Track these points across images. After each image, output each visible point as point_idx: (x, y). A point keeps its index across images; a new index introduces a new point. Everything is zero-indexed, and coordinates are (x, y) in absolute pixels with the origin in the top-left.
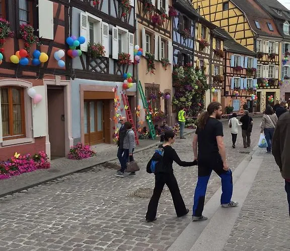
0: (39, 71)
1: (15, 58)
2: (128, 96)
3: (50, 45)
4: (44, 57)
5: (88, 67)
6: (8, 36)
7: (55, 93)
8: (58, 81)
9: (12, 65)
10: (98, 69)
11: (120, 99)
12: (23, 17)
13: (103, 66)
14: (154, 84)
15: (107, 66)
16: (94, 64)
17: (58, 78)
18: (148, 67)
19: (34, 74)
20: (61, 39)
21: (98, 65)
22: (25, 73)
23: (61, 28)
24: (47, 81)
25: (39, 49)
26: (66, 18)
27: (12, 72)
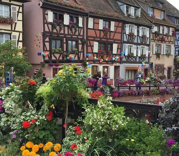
0: (113, 62)
1: (107, 60)
2: (145, 69)
3: (116, 55)
4: (114, 59)
5: (128, 60)
6: (105, 54)
7: (117, 68)
8: (118, 64)
9: (106, 61)
10: (132, 60)
11: (141, 69)
12: (109, 49)
13: (134, 59)
14: (160, 64)
15: (136, 59)
16: (130, 59)
17: (118, 63)
18: (157, 58)
19: (111, 63)
20: (119, 53)
21: (132, 59)
22: (109, 63)
23: (119, 50)
24: (115, 65)
25: (113, 56)
26: (121, 47)
27: (106, 63)
